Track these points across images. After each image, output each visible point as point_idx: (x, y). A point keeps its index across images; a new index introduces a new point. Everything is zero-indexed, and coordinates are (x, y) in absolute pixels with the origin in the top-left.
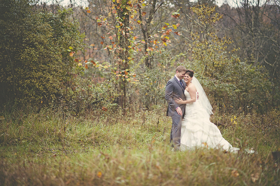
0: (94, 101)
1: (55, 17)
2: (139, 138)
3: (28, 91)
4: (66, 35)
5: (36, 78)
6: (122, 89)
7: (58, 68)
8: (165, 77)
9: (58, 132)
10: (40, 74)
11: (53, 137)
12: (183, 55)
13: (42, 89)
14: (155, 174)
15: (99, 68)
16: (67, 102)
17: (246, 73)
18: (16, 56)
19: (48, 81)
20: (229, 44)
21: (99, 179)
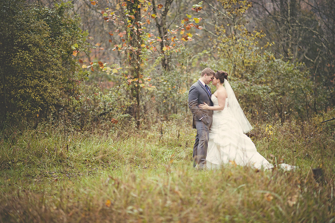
0: (102, 111)
1: (52, 12)
2: (156, 155)
3: (21, 102)
4: (65, 34)
5: (32, 87)
6: (135, 96)
7: (57, 73)
8: (186, 81)
9: (59, 152)
10: (36, 81)
11: (54, 158)
12: (207, 53)
13: (39, 100)
14: (173, 201)
15: (107, 72)
16: (69, 114)
17: (282, 72)
18: (7, 61)
19: (46, 89)
20: (260, 38)
21: (108, 208)
